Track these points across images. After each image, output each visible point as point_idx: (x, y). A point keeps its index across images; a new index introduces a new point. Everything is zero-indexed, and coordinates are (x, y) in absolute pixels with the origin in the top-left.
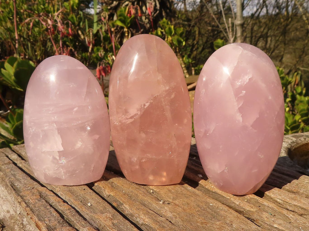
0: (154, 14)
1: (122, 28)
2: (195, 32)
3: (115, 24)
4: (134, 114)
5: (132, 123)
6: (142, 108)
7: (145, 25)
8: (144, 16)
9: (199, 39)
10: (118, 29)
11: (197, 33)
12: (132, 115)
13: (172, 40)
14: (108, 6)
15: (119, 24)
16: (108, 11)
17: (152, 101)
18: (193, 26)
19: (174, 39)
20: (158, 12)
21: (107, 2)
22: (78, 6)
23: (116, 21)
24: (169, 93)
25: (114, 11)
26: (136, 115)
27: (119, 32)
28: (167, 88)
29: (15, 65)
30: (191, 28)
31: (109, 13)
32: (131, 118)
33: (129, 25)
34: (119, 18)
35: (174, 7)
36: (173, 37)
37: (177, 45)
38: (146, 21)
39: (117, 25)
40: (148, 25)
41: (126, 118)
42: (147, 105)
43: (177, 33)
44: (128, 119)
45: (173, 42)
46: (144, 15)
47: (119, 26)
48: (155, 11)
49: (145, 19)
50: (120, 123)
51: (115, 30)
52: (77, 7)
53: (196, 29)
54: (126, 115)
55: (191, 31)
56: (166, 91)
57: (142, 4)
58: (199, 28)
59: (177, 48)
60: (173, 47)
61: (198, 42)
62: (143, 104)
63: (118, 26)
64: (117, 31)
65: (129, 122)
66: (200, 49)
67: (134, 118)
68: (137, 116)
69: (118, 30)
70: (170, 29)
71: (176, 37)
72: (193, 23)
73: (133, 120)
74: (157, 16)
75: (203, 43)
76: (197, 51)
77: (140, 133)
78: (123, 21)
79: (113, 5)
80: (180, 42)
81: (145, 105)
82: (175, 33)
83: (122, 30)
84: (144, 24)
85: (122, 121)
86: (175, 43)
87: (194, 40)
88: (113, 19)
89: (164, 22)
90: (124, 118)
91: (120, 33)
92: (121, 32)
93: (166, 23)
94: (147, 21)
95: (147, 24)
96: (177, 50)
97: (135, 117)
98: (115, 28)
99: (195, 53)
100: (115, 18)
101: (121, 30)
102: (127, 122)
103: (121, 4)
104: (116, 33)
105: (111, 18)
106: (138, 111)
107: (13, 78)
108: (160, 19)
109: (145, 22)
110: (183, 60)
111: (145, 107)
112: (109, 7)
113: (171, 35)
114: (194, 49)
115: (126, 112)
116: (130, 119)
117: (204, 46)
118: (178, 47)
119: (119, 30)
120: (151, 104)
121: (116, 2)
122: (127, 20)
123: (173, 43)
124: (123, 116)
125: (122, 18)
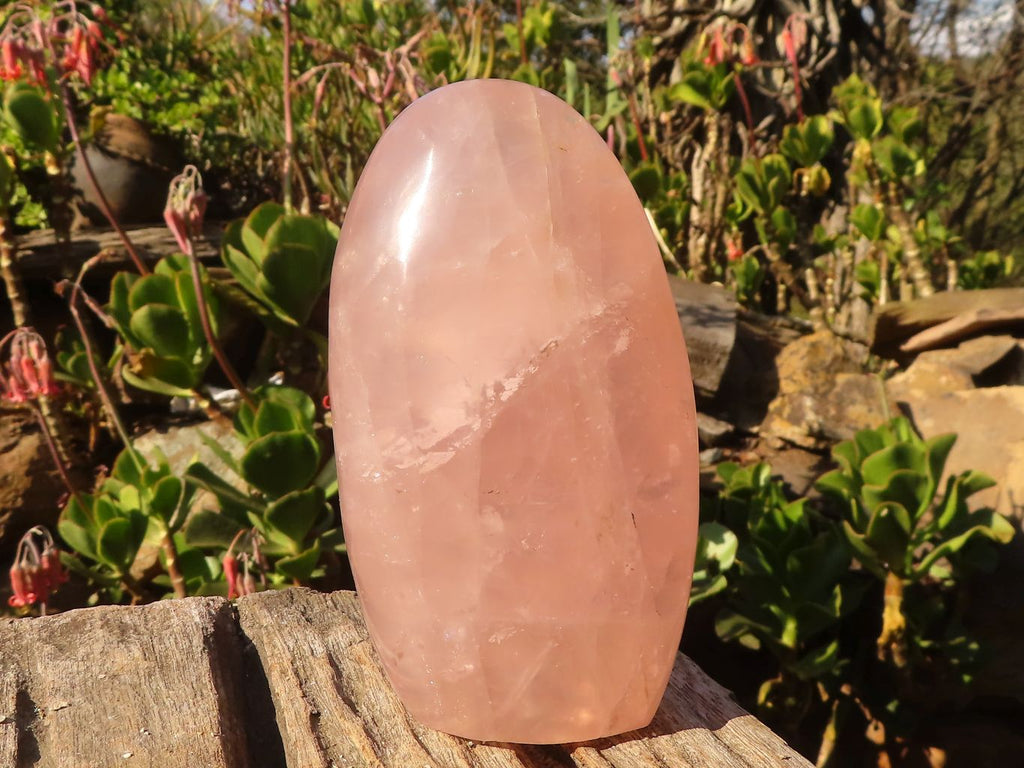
0: (819, 59)
1: (697, 111)
2: (985, 130)
3: (672, 97)
4: (453, 430)
5: (443, 469)
6: (487, 400)
7: (782, 100)
8: (779, 67)
9: (1000, 158)
10: (685, 114)
11: (992, 134)
12: (443, 434)
13: (872, 155)
14: (652, 37)
15: (688, 96)
16: (651, 53)
17: (532, 369)
18: (981, 111)
19: (881, 149)
20: (833, 52)
21: (651, 22)
22: (548, 36)
23: (676, 86)
24: (603, 330)
25: (671, 51)
26: (460, 433)
27: (687, 126)
28: (598, 310)
29: (272, 232)
30: (969, 116)
31: (655, 60)
32: (442, 446)
33: (722, 102)
34: (689, 75)
35: (908, 42)
36: (877, 144)
37: (893, 175)
38: (786, 84)
39: (679, 102)
40: (794, 103)
41: (419, 448)
42: (512, 386)
43: (895, 129)
44: (425, 452)
45: (877, 160)
46: (778, 63)
47: (688, 107)
48: (821, 51)
49: (786, 79)
50: (388, 473)
51: (673, 119)
52: (545, 39)
53: (992, 121)
54: (416, 434)
55: (969, 126)
56: (595, 322)
57: (774, 25)
58: (1003, 120)
59: (892, 185)
60: (877, 182)
61: (994, 169)
62: (491, 383)
63: (682, 106)
64: (678, 121)
65: (430, 467)
66: (1003, 193)
67: (455, 448)
68: (468, 439)
69: (684, 120)
70: (866, 112)
71: (889, 143)
72: (977, 99)
73: (450, 455)
74: (828, 67)
75: (1015, 172)
76: (990, 201)
77: (480, 512)
78: (703, 89)
79: (672, 31)
80: (902, 163)
81: (499, 388)
82: (886, 130)
83: (697, 119)
84: (776, 99)
85: (401, 463)
86: (885, 164)
87: (981, 158)
88: (667, 82)
89: (852, 91)
90: (409, 448)
91: (688, 130)
92: (693, 125)
93: (859, 92)
94: (789, 87)
95: (788, 96)
96: (892, 194)
97: (457, 445)
98: (673, 113)
99: (981, 205)
100: (676, 76)
101: (692, 121)
102: (421, 466)
103: (699, 27)
104: (676, 128)
105: (663, 78)
106: (469, 412)
107: (261, 279)
108: (840, 79)
109: (782, 89)
110: (911, 232)
111: (504, 397)
112: (657, 40)
113: (868, 136)
114: (979, 193)
115: (418, 420)
116: (436, 454)
117: (1017, 181)
118: (894, 181)
119: (688, 120)
120: (529, 380)
121: (683, 20)
122: (716, 84)
123: (874, 165)
124: (403, 440)
125: (698, 75)
